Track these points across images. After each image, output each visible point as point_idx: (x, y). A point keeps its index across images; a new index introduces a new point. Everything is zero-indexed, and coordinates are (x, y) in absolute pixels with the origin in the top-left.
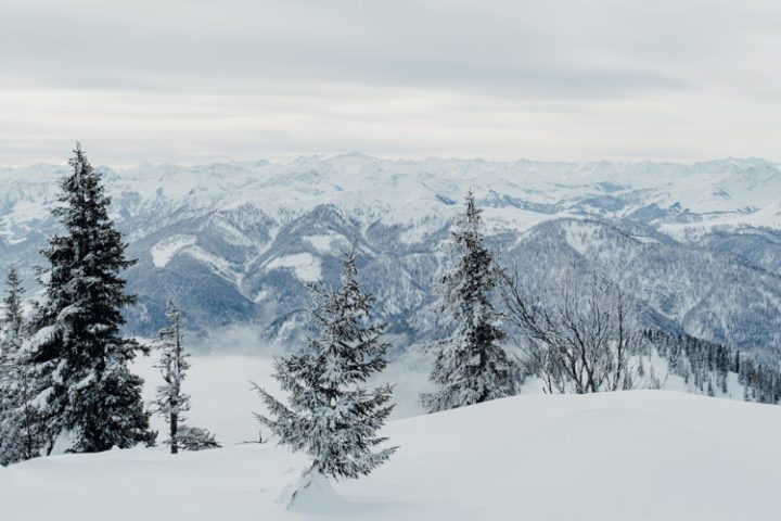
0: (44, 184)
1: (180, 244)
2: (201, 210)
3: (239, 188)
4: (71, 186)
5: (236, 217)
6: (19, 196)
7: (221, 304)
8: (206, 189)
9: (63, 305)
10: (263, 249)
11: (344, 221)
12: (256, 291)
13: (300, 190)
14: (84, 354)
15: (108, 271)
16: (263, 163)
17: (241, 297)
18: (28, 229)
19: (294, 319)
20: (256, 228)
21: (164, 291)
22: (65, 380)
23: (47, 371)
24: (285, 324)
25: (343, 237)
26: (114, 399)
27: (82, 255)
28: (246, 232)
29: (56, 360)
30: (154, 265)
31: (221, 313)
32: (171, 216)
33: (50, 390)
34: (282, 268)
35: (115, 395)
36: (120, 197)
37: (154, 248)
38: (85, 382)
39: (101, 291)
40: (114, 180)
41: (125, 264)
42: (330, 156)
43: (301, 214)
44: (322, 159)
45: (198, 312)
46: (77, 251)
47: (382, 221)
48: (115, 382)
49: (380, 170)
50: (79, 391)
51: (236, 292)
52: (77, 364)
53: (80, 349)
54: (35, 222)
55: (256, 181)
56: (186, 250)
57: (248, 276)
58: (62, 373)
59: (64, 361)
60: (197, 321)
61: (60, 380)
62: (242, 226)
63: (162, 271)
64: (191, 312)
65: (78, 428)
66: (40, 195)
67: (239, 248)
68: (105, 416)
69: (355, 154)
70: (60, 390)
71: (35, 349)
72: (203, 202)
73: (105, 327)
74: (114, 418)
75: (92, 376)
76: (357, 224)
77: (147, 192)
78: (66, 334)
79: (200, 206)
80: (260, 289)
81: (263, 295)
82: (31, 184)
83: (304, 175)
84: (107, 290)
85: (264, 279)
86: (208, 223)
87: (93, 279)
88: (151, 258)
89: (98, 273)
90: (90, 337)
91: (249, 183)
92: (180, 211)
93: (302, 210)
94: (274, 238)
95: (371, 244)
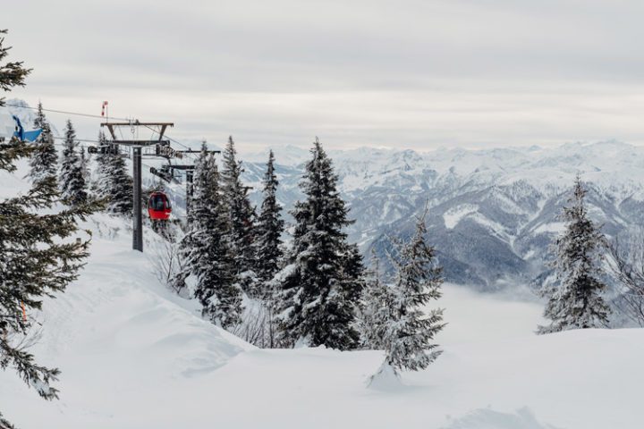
0: (365, 162)
1: (466, 211)
2: (483, 185)
3: (514, 167)
4: (311, 167)
5: (511, 191)
6: (347, 172)
7: (497, 259)
8: (487, 169)
9: (301, 250)
10: (533, 217)
11: (601, 196)
12: (525, 250)
13: (565, 171)
14: (315, 284)
15: (335, 227)
16: (535, 147)
17: (513, 254)
18: (353, 196)
19: (556, 274)
20: (527, 200)
21: (453, 248)
22: (302, 302)
23: (290, 295)
24: (549, 278)
25: (600, 209)
26: (332, 317)
27: (316, 216)
28: (519, 203)
29: (297, 288)
30: (445, 227)
31: (497, 266)
32: (460, 189)
33: (292, 308)
34: (547, 232)
35: (334, 314)
36: (421, 173)
37: (446, 213)
38: (313, 304)
39: (328, 241)
40: (418, 160)
41: (347, 223)
42: (591, 143)
43: (565, 190)
44: (584, 145)
45: (478, 265)
46: (313, 213)
47: (633, 197)
48: (336, 306)
49: (634, 155)
50: (309, 310)
51: (509, 251)
52: (311, 292)
53: (313, 281)
54: (358, 191)
55: (528, 162)
56: (470, 216)
57: (520, 238)
58: (300, 297)
59: (302, 289)
60: (477, 272)
61: (299, 302)
62: (516, 198)
63: (451, 231)
64: (473, 265)
65: (309, 335)
66: (363, 171)
67: (512, 215)
68: (326, 329)
69: (613, 142)
70: (299, 309)
71: (283, 280)
72: (485, 178)
73: (328, 266)
74: (334, 331)
75: (318, 300)
76: (611, 198)
77: (442, 170)
78: (302, 269)
79: (482, 181)
80: (529, 249)
81: (531, 254)
82: (356, 163)
83: (568, 158)
84: (332, 241)
85: (532, 241)
86: (489, 195)
87: (322, 233)
88: (443, 221)
89: (327, 229)
90: (318, 273)
91: (523, 163)
92: (467, 185)
93: (565, 186)
94: (541, 209)
95: (623, 216)
